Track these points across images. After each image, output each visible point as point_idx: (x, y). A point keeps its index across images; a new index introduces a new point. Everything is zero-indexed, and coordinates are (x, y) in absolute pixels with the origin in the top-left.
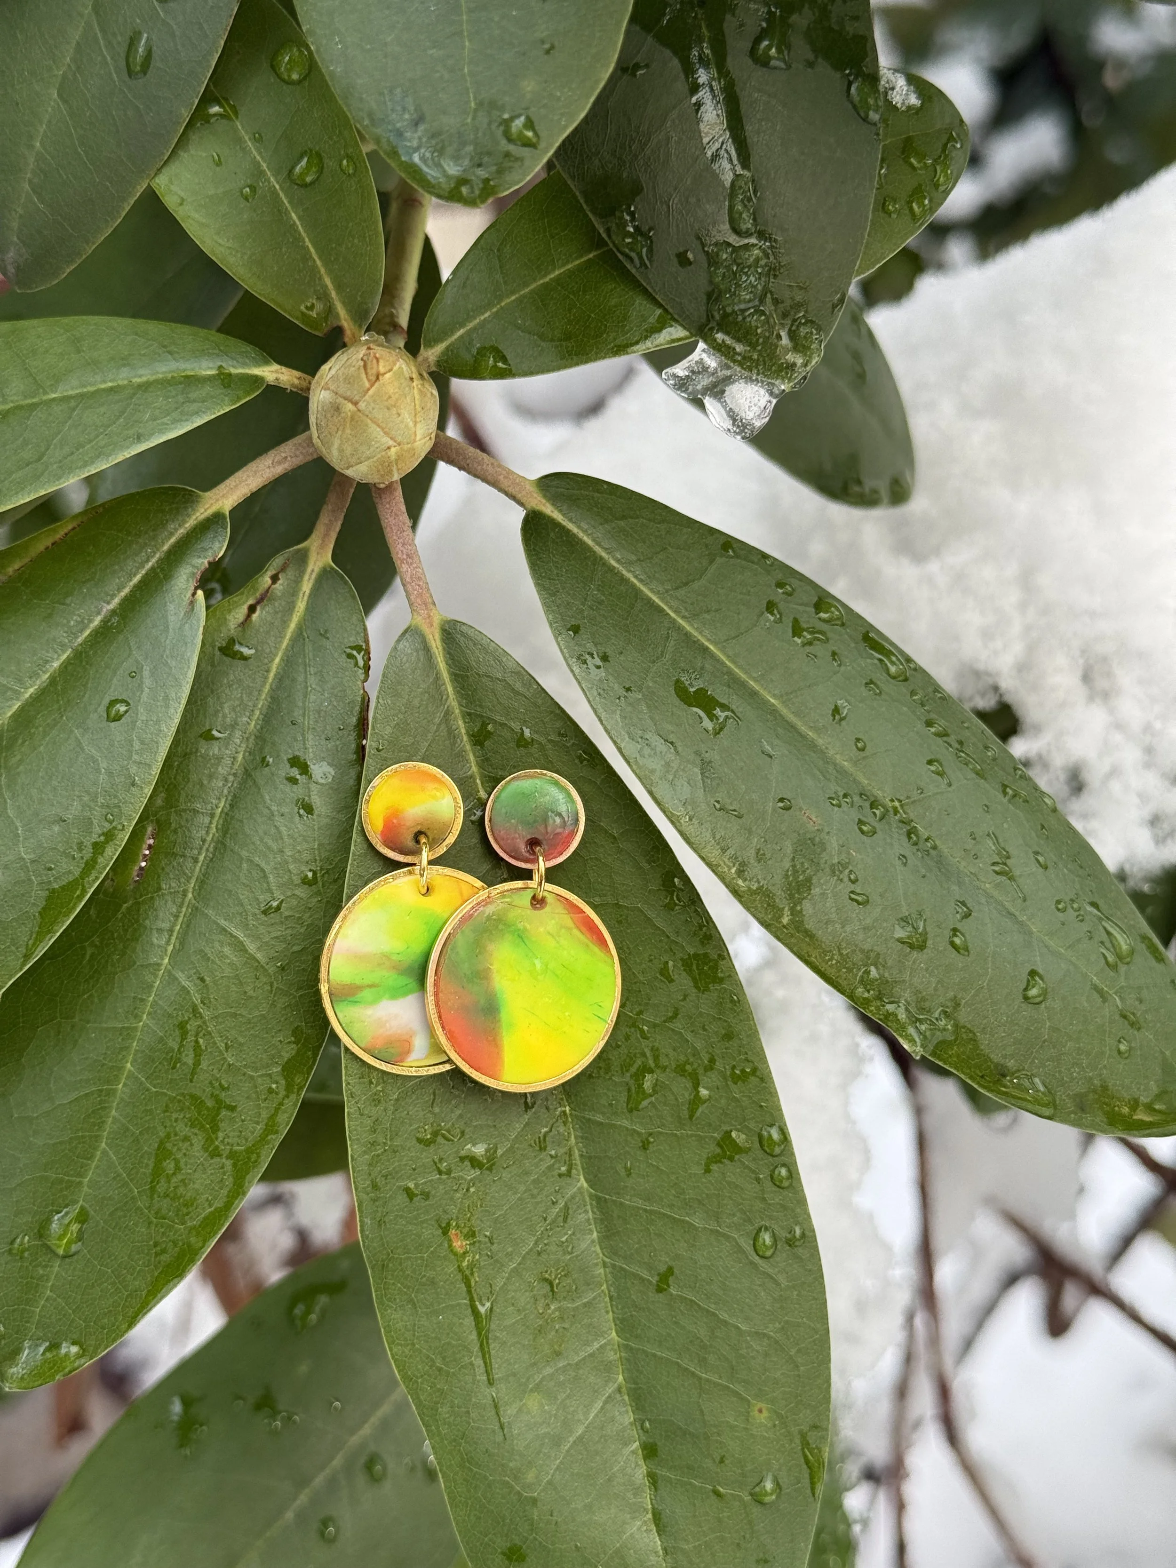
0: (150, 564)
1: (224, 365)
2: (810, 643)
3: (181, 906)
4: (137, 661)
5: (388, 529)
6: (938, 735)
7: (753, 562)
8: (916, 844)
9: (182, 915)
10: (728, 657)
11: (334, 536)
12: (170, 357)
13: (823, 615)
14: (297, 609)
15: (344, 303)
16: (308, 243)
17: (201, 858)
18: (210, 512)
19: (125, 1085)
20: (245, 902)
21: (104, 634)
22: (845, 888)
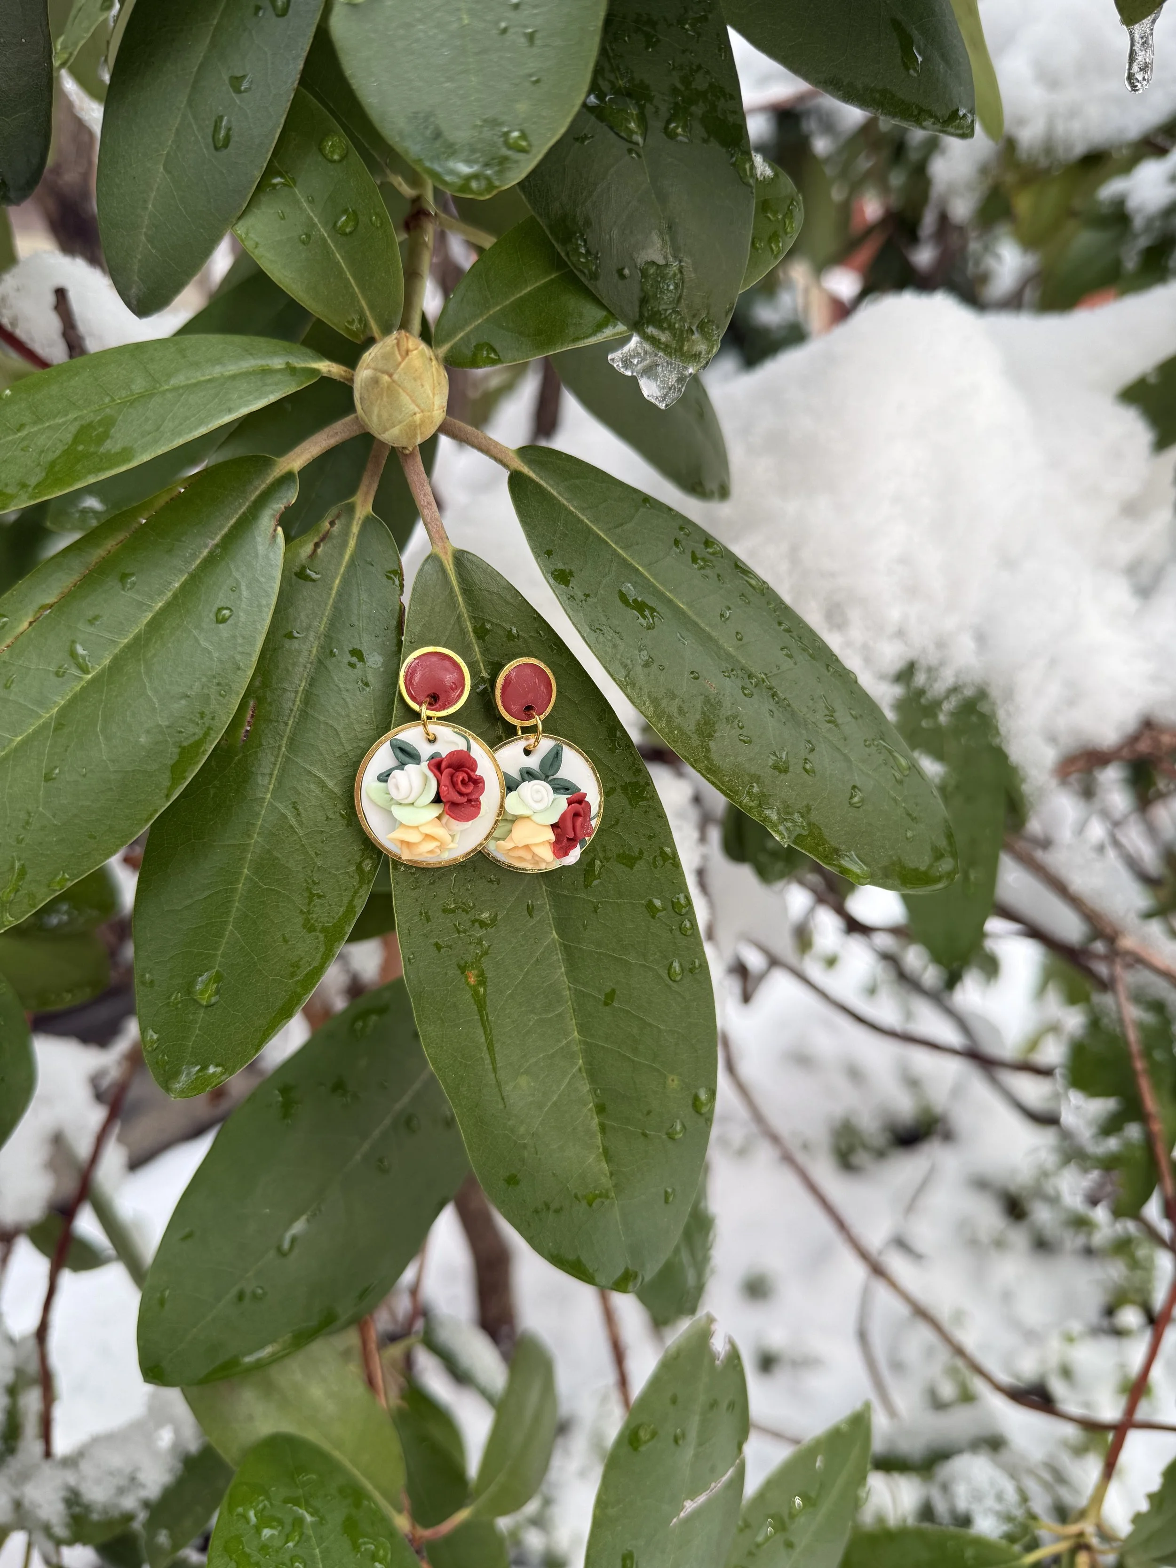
0: (242, 510)
1: (290, 361)
2: (702, 568)
3: (277, 756)
4: (236, 579)
5: (413, 484)
6: (786, 631)
8: (777, 703)
9: (279, 763)
10: (652, 575)
11: (372, 494)
12: (251, 357)
13: (710, 550)
14: (350, 545)
15: (375, 320)
16: (349, 275)
17: (290, 723)
18: (284, 471)
19: (244, 884)
20: (324, 752)
21: (211, 561)
22: (735, 732)
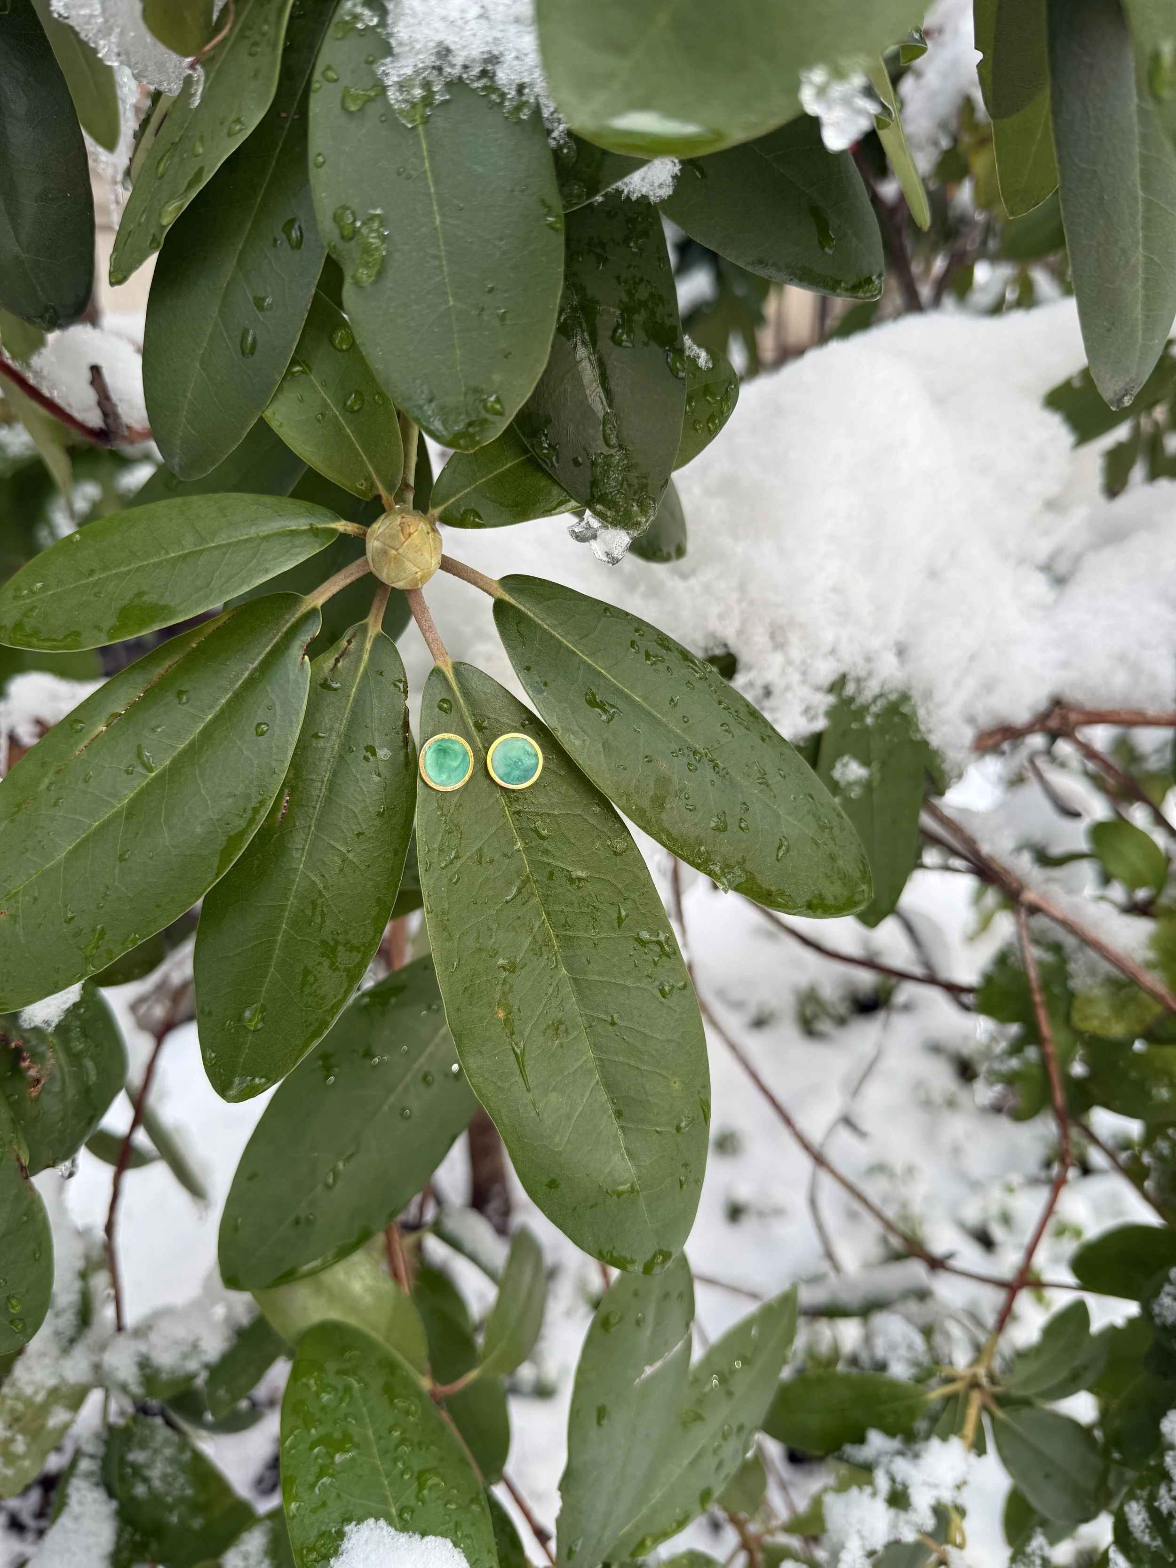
0: (276, 639)
1: (313, 523)
2: (654, 663)
3: (308, 835)
4: (272, 700)
6: (724, 709)
7: (621, 619)
8: (718, 773)
9: (309, 840)
10: (612, 676)
11: (382, 615)
12: (280, 518)
14: (364, 658)
15: (381, 481)
16: (358, 447)
17: (318, 806)
18: (309, 608)
19: (282, 937)
20: (345, 831)
21: (251, 683)
22: (682, 803)
